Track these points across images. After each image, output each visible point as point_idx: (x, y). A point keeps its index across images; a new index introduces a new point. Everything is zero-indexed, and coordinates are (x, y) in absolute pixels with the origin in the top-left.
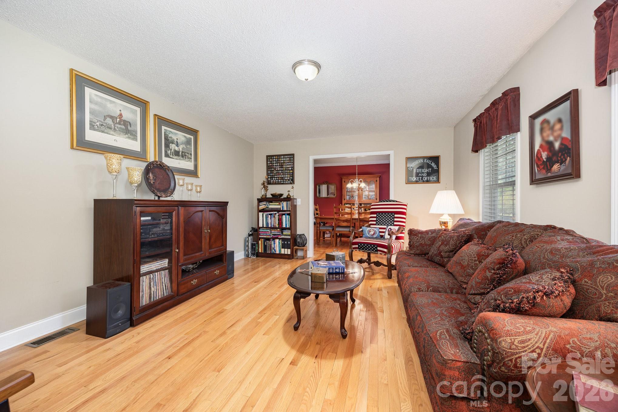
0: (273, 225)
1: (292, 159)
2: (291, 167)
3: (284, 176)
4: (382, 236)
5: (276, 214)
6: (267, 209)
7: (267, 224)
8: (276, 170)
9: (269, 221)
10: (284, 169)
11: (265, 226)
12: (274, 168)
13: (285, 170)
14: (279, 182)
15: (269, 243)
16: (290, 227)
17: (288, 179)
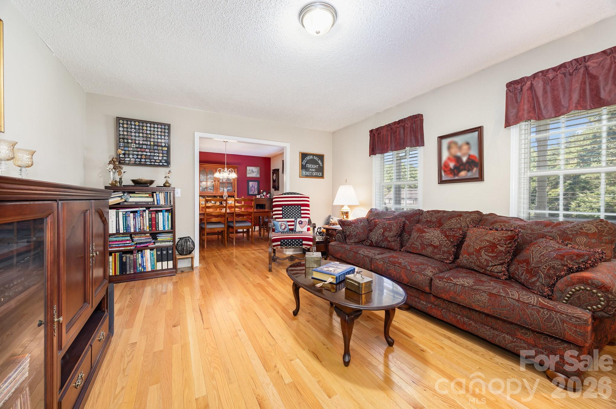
0: (140, 229)
1: (167, 131)
2: (165, 143)
3: (152, 154)
4: (292, 230)
5: (145, 211)
6: (126, 203)
7: (127, 227)
8: (135, 143)
9: (131, 222)
10: (152, 143)
11: (121, 231)
12: (132, 140)
13: (154, 145)
14: (142, 163)
15: (132, 258)
16: (172, 229)
17: (158, 159)
